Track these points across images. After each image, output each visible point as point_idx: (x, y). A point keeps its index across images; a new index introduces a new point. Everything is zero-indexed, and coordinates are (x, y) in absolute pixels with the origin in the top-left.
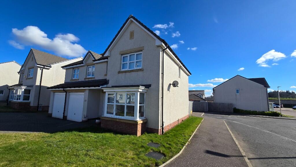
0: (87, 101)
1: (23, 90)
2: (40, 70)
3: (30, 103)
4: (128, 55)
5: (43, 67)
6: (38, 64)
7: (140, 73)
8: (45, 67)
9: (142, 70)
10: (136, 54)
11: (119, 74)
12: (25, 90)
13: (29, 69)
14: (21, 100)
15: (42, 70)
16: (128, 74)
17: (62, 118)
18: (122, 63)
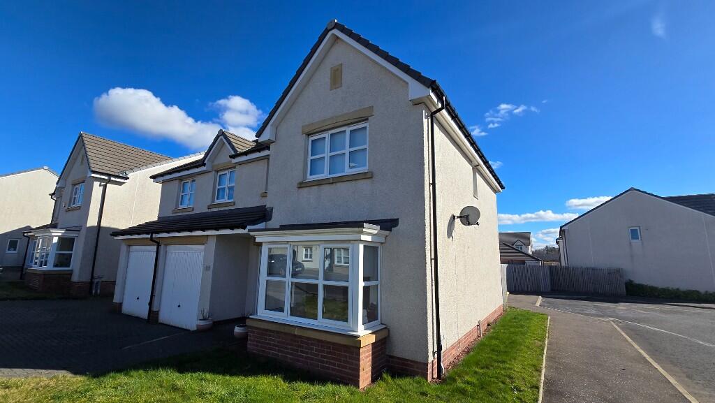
1: (55, 240)
2: (100, 185)
3: (70, 273)
4: (327, 135)
5: (106, 178)
6: (94, 172)
7: (363, 185)
8: (112, 179)
9: (369, 176)
10: (348, 129)
11: (301, 190)
12: (60, 238)
13: (74, 185)
14: (49, 267)
15: (105, 187)
16: (326, 188)
17: (147, 318)
18: (310, 158)
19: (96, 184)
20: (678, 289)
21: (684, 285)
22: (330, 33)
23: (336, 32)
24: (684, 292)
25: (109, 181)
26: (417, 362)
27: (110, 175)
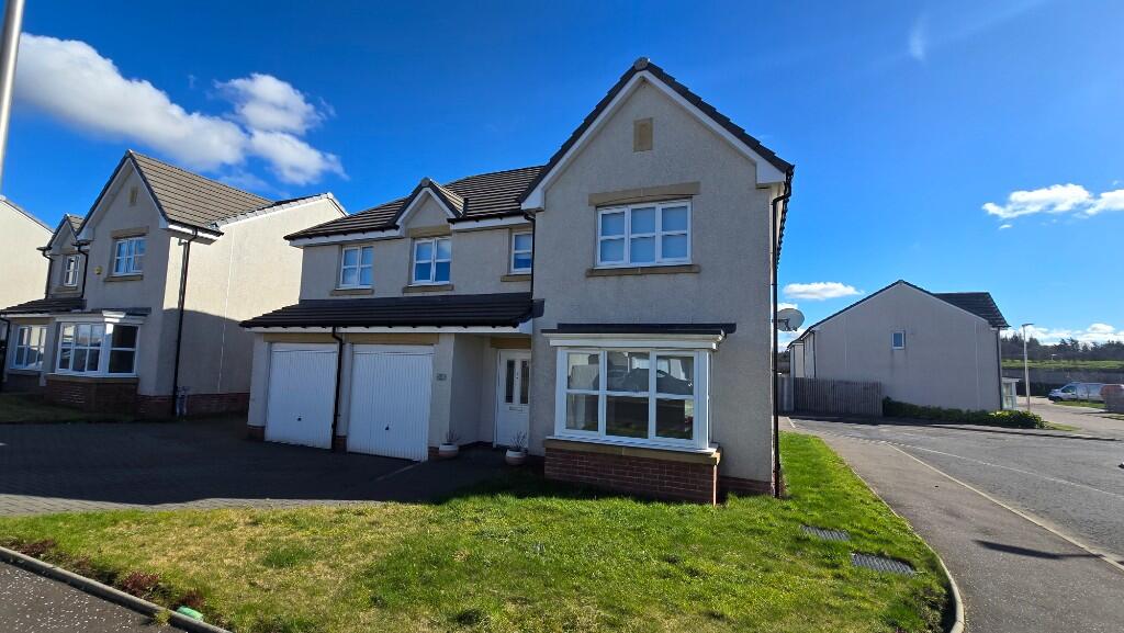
0: (449, 378)
1: (110, 329)
2: (180, 244)
3: (136, 382)
4: (627, 210)
5: (190, 231)
6: (173, 222)
7: (686, 280)
8: (200, 234)
9: (696, 269)
10: (659, 207)
11: (591, 279)
12: (117, 327)
13: (117, 238)
14: (103, 371)
15: (187, 246)
16: (630, 279)
17: (329, 446)
18: (601, 238)
19: (174, 241)
20: (939, 409)
21: (946, 404)
22: (638, 75)
23: (647, 74)
24: (944, 412)
25: (195, 238)
26: (757, 482)
27: (196, 228)
